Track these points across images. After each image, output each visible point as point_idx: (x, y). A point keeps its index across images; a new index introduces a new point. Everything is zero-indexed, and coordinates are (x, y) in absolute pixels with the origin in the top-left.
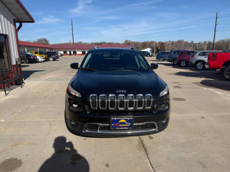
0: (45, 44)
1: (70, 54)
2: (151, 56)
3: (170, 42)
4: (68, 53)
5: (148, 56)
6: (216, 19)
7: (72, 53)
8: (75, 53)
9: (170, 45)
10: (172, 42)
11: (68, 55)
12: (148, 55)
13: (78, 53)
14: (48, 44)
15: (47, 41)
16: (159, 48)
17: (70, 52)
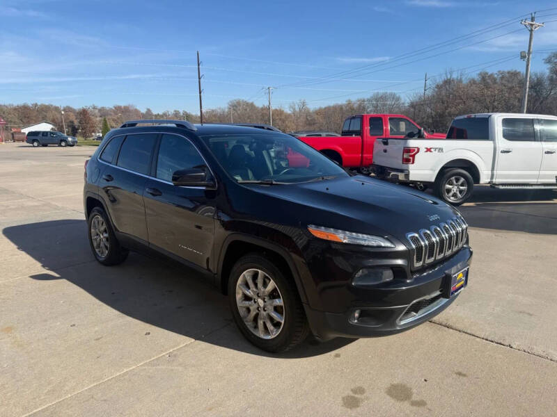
2: (72, 146)
3: (94, 108)
5: (63, 144)
6: (199, 65)
9: (96, 117)
10: (100, 110)
12: (62, 141)
16: (76, 123)
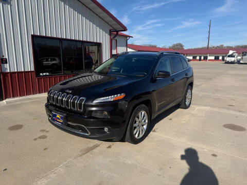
0: (179, 49)
1: (200, 60)
4: (198, 58)
7: (202, 58)
8: (206, 58)
11: (197, 60)
13: (209, 58)
14: (183, 49)
15: (181, 46)
17: (200, 57)
